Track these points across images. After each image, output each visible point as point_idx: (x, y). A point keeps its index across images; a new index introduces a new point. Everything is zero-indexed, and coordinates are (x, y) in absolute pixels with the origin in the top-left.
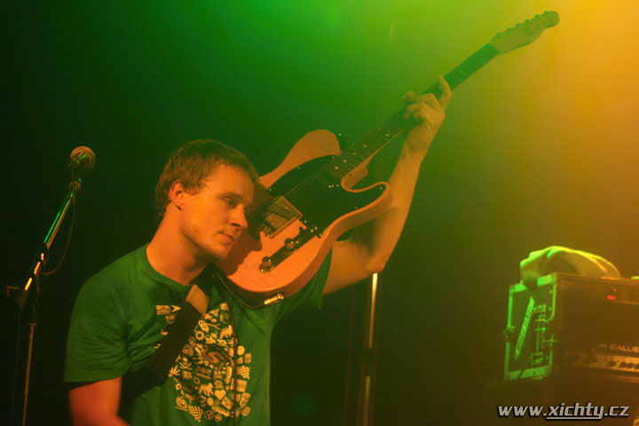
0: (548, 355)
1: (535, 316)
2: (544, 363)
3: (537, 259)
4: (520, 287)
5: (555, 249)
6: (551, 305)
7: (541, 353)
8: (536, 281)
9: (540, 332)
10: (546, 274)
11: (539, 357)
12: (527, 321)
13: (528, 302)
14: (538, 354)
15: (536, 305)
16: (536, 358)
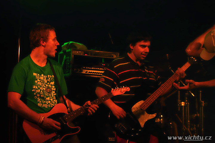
0: (70, 70)
1: (66, 60)
2: (68, 72)
3: (66, 45)
4: (61, 53)
5: (71, 42)
6: (70, 57)
7: (68, 70)
8: (66, 51)
9: (67, 64)
10: (69, 49)
11: (67, 71)
12: (63, 61)
13: (64, 56)
14: (67, 70)
15: (66, 57)
16: (66, 71)
